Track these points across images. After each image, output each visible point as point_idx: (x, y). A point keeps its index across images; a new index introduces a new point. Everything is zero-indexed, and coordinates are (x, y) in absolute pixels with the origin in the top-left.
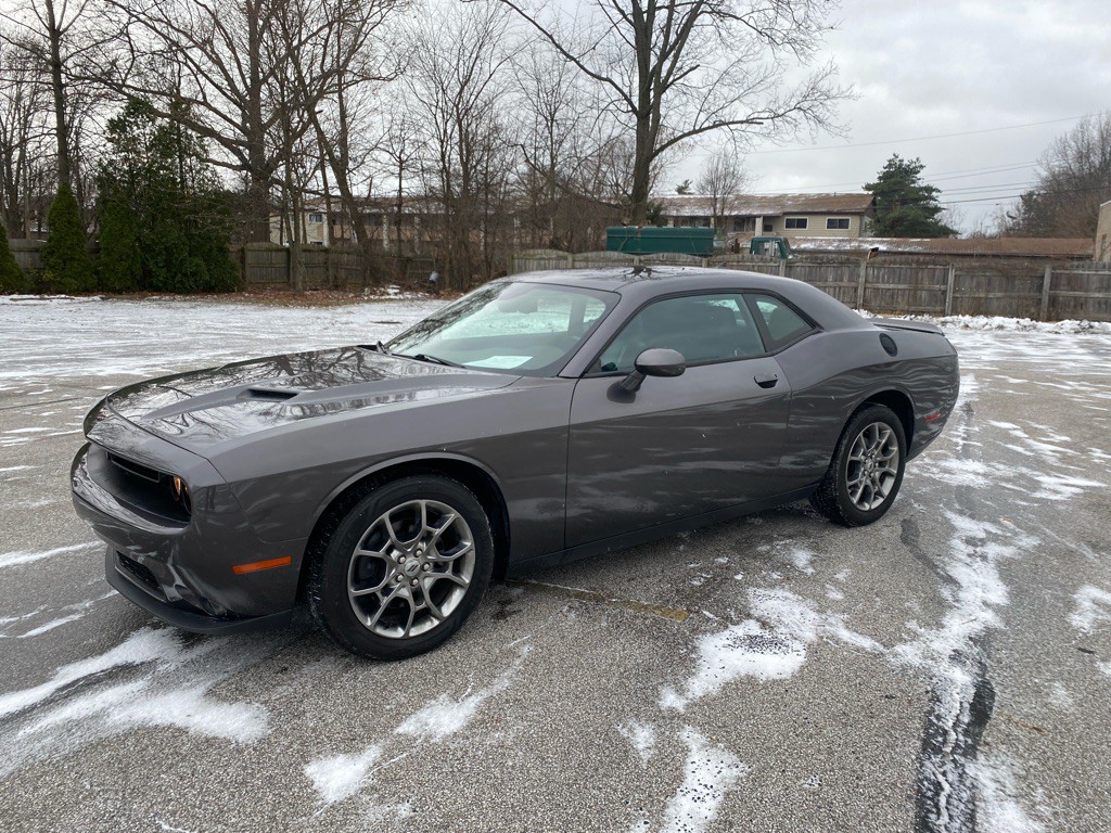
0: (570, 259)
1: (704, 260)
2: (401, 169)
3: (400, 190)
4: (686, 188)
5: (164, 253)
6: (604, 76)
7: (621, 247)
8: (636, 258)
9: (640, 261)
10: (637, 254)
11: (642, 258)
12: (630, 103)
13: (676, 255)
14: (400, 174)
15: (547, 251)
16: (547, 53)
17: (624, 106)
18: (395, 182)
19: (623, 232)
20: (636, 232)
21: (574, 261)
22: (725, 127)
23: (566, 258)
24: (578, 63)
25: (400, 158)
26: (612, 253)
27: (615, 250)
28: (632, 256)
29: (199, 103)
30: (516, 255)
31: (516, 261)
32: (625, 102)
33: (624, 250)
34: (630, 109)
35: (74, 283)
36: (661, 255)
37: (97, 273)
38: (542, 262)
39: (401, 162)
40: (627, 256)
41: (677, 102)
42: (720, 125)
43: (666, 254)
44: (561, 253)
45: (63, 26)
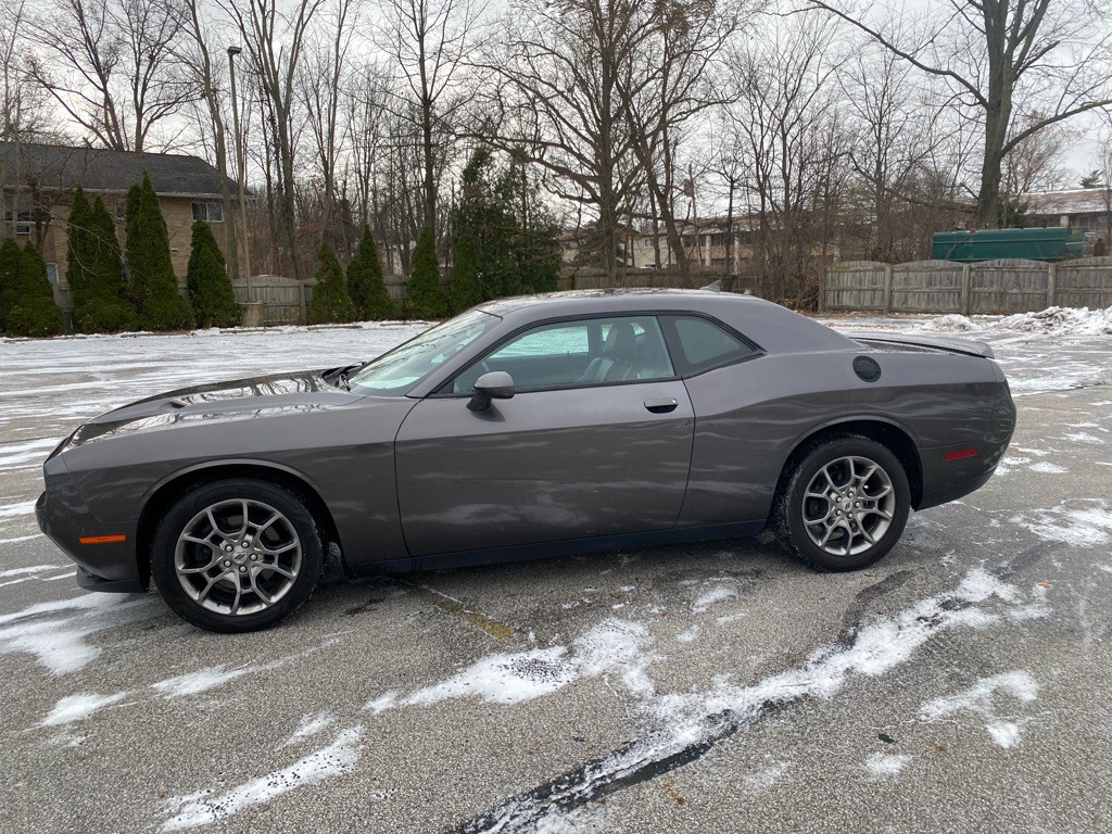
0: (888, 270)
1: (1051, 264)
2: (732, 188)
3: (731, 209)
4: (1094, 180)
5: (501, 281)
6: (944, 69)
7: (948, 255)
8: (965, 266)
9: (971, 269)
10: (967, 262)
11: (973, 265)
12: (977, 94)
13: (1016, 260)
14: (731, 194)
15: (863, 262)
16: (875, 55)
17: (969, 98)
18: (725, 203)
19: (952, 237)
20: (968, 237)
21: (893, 272)
22: (1097, 108)
23: (883, 269)
24: (912, 60)
25: (731, 177)
26: (937, 261)
27: (942, 258)
28: (961, 264)
29: (557, 145)
30: (829, 269)
31: (830, 274)
32: (971, 94)
33: (952, 257)
34: (978, 101)
35: (429, 310)
36: (997, 261)
37: (448, 301)
38: (858, 274)
39: (732, 182)
40: (955, 264)
41: (1036, 87)
42: (1090, 107)
43: (1003, 260)
44: (878, 264)
45: (433, 95)
